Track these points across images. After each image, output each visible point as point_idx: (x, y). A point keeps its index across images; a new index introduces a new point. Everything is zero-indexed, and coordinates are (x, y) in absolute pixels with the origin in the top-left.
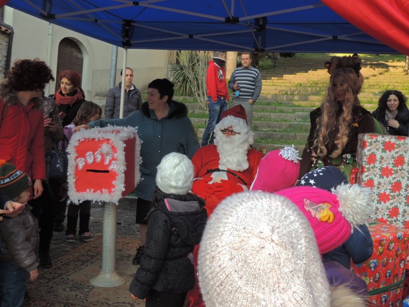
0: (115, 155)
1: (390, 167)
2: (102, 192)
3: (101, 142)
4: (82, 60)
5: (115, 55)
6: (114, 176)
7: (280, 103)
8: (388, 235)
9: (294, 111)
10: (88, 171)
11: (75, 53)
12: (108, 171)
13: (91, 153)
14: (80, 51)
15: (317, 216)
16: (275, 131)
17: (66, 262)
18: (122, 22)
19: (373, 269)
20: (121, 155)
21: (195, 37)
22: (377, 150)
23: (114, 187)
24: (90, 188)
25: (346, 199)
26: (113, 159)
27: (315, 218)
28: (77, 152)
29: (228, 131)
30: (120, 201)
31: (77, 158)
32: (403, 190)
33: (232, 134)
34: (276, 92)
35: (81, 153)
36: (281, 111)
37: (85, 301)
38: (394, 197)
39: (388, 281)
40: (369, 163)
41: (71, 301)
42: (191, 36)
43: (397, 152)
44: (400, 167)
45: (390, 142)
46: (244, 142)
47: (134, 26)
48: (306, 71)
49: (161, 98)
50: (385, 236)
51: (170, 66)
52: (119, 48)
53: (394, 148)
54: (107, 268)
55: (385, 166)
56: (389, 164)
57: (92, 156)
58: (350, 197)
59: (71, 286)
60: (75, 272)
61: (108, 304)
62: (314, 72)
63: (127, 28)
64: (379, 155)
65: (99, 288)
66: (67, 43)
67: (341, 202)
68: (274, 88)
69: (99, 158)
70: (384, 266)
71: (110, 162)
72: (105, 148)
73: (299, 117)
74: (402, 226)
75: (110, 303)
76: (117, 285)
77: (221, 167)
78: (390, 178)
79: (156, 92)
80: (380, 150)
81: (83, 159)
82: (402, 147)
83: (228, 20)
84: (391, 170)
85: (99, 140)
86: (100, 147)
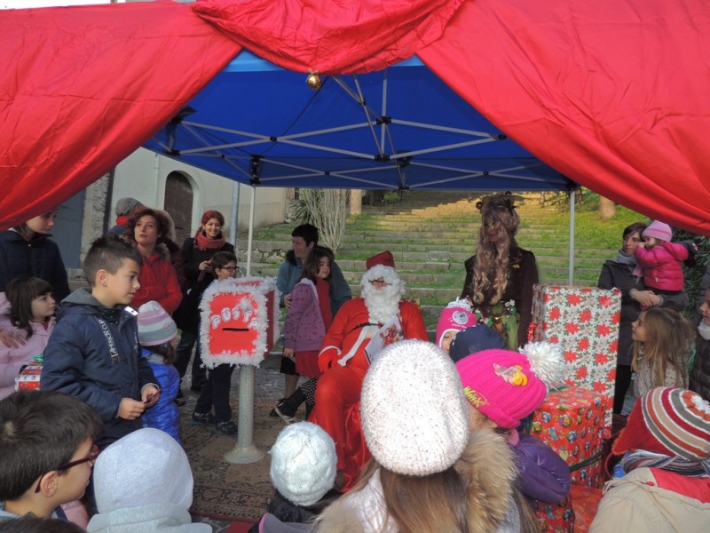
0: (256, 311)
1: (576, 322)
2: (240, 352)
3: (239, 296)
4: (191, 196)
5: (237, 192)
6: (254, 334)
7: (412, 241)
8: (585, 402)
9: (427, 250)
10: (224, 329)
11: (184, 188)
12: (248, 330)
13: (228, 309)
14: (189, 186)
15: (510, 381)
16: (410, 272)
17: (192, 433)
18: (250, 158)
19: (572, 442)
20: (262, 311)
21: (331, 174)
22: (561, 304)
23: (254, 347)
24: (227, 349)
25: (537, 358)
26: (253, 316)
27: (508, 382)
28: (212, 308)
29: (379, 283)
30: (262, 363)
31: (212, 315)
32: (591, 348)
33: (382, 285)
34: (406, 228)
35: (216, 308)
36: (414, 250)
37: (222, 483)
38: (581, 356)
39: (586, 454)
40: (552, 318)
41: (205, 484)
42: (327, 173)
43: (583, 306)
44: (586, 322)
45: (574, 295)
46: (396, 294)
47: (263, 162)
48: (436, 206)
49: (308, 245)
50: (582, 404)
51: (288, 201)
52: (242, 185)
53: (579, 302)
54: (244, 440)
55: (569, 321)
56: (574, 318)
57: (229, 313)
58: (541, 356)
59: (202, 463)
60: (204, 446)
61: (249, 485)
62: (445, 206)
63: (255, 163)
64: (562, 309)
65: (234, 465)
66: (176, 177)
67: (533, 362)
68: (402, 224)
69: (237, 315)
70: (583, 437)
71: (250, 318)
72: (244, 303)
73: (434, 256)
74: (591, 388)
75: (252, 483)
76: (256, 460)
77: (371, 321)
78: (576, 335)
79: (300, 239)
80: (564, 304)
81: (218, 316)
82: (588, 300)
83: (378, 158)
84: (577, 325)
85: (237, 295)
86: (238, 302)
